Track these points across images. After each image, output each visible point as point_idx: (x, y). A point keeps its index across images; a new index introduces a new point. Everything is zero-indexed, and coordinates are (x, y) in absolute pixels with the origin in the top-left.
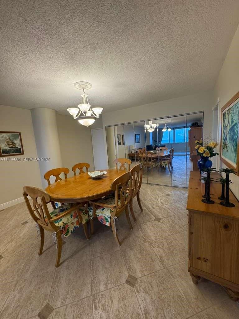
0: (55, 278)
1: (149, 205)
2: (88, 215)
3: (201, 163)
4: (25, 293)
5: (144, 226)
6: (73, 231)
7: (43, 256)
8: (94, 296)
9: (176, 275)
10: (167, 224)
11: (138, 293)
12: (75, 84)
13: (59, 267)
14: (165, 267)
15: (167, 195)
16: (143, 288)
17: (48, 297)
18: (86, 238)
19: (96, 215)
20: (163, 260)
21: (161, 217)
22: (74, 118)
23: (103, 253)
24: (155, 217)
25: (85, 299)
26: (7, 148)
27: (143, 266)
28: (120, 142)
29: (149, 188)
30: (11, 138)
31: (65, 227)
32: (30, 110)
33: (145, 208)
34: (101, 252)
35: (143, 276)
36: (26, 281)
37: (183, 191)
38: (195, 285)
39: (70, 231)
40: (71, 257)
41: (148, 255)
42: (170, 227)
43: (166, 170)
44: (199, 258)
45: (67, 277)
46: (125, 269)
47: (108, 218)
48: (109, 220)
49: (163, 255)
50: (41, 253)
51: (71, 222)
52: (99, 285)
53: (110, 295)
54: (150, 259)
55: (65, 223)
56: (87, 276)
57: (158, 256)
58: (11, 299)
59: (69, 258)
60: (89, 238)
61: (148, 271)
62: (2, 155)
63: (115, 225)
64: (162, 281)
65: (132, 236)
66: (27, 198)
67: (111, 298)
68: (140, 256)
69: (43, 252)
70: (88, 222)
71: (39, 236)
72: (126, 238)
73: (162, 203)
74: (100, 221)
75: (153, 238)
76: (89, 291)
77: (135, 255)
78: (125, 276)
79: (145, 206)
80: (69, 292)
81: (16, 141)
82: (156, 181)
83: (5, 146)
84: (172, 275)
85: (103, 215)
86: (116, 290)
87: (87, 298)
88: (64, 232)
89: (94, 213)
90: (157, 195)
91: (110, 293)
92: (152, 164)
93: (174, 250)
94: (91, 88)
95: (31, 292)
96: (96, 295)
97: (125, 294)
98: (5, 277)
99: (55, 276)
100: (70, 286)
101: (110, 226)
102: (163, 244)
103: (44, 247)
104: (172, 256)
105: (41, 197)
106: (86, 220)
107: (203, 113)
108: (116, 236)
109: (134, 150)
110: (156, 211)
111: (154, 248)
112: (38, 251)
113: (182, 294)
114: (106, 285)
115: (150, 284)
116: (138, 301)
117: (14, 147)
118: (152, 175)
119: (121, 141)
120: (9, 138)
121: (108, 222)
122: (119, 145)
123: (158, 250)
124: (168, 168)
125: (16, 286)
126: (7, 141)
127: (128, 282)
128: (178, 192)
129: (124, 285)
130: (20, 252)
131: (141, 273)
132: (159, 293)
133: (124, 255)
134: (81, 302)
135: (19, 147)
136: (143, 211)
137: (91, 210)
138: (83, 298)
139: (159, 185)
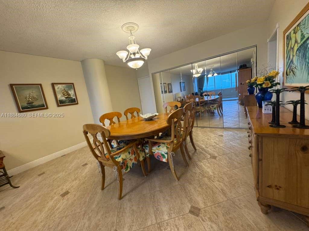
0: (119, 209)
1: (203, 145)
2: (144, 153)
3: (259, 95)
4: (93, 221)
5: (200, 164)
6: (131, 167)
7: (105, 190)
8: (159, 224)
9: (241, 205)
10: (224, 161)
11: (203, 222)
12: (122, 27)
13: (122, 200)
14: (229, 199)
15: (219, 136)
16: (208, 218)
17: (115, 224)
18: (144, 175)
19: (152, 152)
20: (225, 192)
21: (216, 155)
22: (124, 62)
23: (162, 188)
24: (211, 156)
25: (151, 227)
26: (63, 98)
27: (205, 198)
28: (165, 90)
29: (199, 131)
30: (66, 89)
31: (124, 163)
32: (80, 62)
33: (199, 148)
34: (160, 186)
35: (206, 207)
36: (93, 211)
37: (236, 132)
38: (265, 215)
39: (129, 167)
40: (132, 191)
41: (208, 188)
42: (228, 163)
43: (215, 114)
44: (269, 187)
45: (131, 208)
46: (187, 201)
47: (165, 154)
48: (166, 155)
49: (225, 188)
50: (103, 188)
51: (130, 158)
52: (163, 215)
53: (175, 223)
54: (211, 192)
55: (124, 159)
56: (149, 207)
57: (220, 189)
58: (82, 226)
59: (130, 192)
60: (147, 175)
61: (211, 203)
62: (60, 105)
63: (172, 160)
64: (227, 211)
65: (189, 172)
66: (87, 136)
67: (176, 226)
68: (200, 190)
69: (105, 188)
70: (145, 159)
71: (100, 172)
72: (183, 174)
73: (215, 142)
74: (157, 158)
75: (211, 173)
76: (153, 220)
77: (194, 189)
78: (187, 207)
79: (198, 146)
80: (134, 220)
81: (71, 91)
82: (206, 124)
83: (61, 97)
84: (238, 206)
85: (160, 152)
86: (180, 219)
87: (153, 226)
88: (124, 167)
89: (151, 150)
90: (209, 136)
91: (175, 221)
92: (200, 109)
93: (235, 184)
94: (138, 30)
95: (99, 220)
96: (160, 223)
97: (190, 223)
98: (74, 208)
99: (119, 207)
100: (135, 215)
101: (167, 162)
102: (223, 179)
103: (105, 183)
104: (234, 189)
105: (101, 132)
106: (143, 157)
107: (256, 47)
108: (173, 171)
109: (180, 98)
110: (210, 150)
111: (214, 182)
112: (100, 187)
113: (252, 223)
114: (170, 215)
115: (216, 215)
116: (205, 229)
117: (69, 98)
118: (201, 119)
119: (167, 89)
120: (64, 89)
121: (165, 158)
122: (165, 94)
123: (219, 184)
124: (217, 112)
125: (84, 215)
126: (62, 92)
127: (191, 212)
128: (231, 132)
129: (188, 214)
130: (84, 187)
131: (204, 204)
132: (226, 222)
133: (183, 188)
134: (148, 229)
135: (74, 97)
136: (197, 150)
137: (147, 148)
138: (149, 225)
139: (209, 127)
